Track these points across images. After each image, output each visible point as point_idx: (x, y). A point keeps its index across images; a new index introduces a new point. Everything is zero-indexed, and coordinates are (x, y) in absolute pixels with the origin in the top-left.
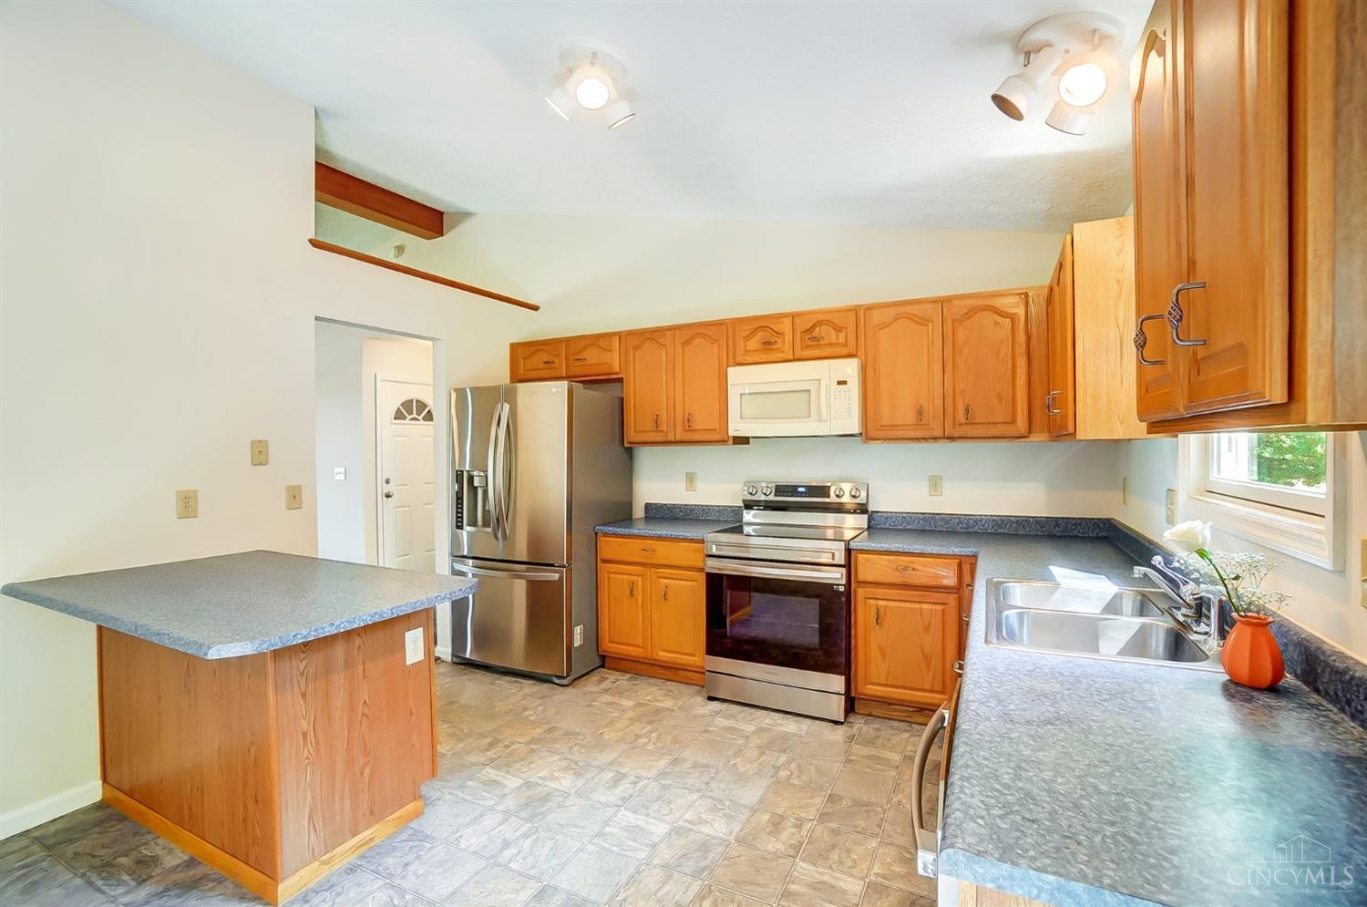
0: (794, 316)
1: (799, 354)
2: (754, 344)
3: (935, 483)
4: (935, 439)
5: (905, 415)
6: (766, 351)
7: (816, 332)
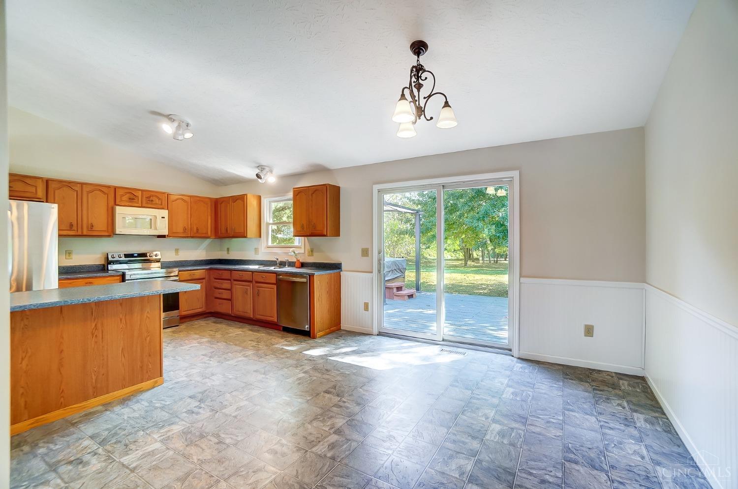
0: (142, 191)
1: (144, 205)
2: (125, 198)
3: (177, 250)
4: (188, 237)
5: (180, 229)
6: (131, 202)
7: (151, 198)
